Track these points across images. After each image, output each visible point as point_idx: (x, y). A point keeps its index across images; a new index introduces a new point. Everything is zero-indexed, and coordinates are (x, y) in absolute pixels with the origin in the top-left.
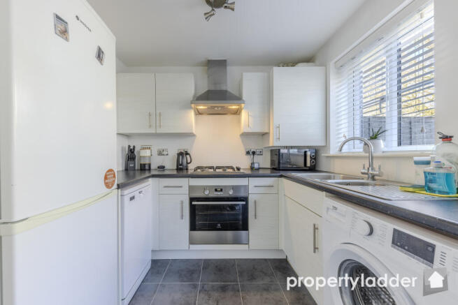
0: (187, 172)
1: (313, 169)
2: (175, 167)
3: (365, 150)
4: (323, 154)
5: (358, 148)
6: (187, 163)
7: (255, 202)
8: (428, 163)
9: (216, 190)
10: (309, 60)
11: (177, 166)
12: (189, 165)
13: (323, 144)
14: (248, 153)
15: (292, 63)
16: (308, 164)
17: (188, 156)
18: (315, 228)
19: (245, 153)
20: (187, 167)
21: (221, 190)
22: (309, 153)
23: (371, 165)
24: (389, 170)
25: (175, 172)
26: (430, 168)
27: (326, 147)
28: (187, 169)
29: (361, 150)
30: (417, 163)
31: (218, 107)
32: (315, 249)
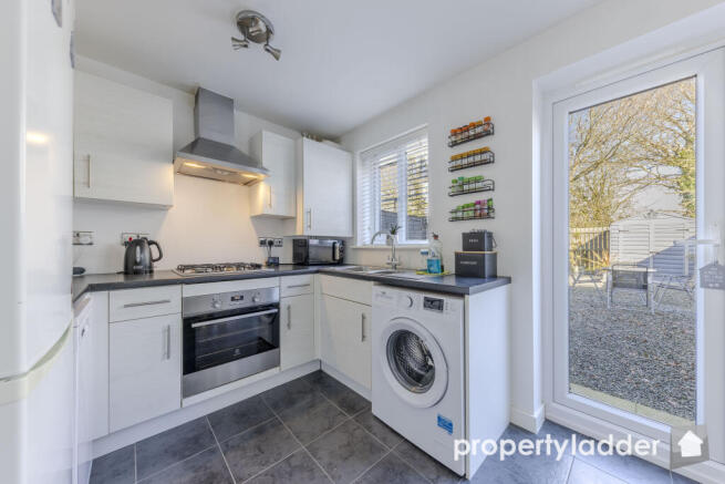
0: (151, 276)
1: (341, 263)
2: (122, 269)
3: (388, 244)
4: (350, 247)
5: (381, 240)
6: (152, 260)
7: (289, 308)
8: (427, 253)
9: (233, 299)
10: (334, 139)
11: (126, 267)
12: (155, 264)
13: (350, 236)
14: (262, 243)
15: (319, 137)
16: (337, 257)
17: (153, 247)
18: (363, 317)
19: (258, 243)
20: (151, 267)
21: (242, 298)
22: (338, 245)
23: (394, 256)
24: (405, 259)
25: (121, 279)
26: (429, 257)
27: (354, 238)
28: (151, 272)
29: (384, 243)
30: (422, 253)
31: (223, 170)
32: (363, 337)
